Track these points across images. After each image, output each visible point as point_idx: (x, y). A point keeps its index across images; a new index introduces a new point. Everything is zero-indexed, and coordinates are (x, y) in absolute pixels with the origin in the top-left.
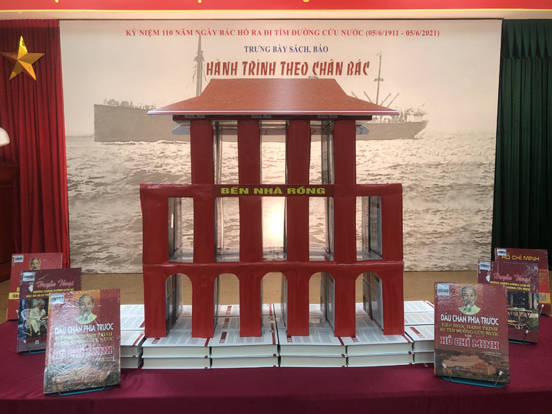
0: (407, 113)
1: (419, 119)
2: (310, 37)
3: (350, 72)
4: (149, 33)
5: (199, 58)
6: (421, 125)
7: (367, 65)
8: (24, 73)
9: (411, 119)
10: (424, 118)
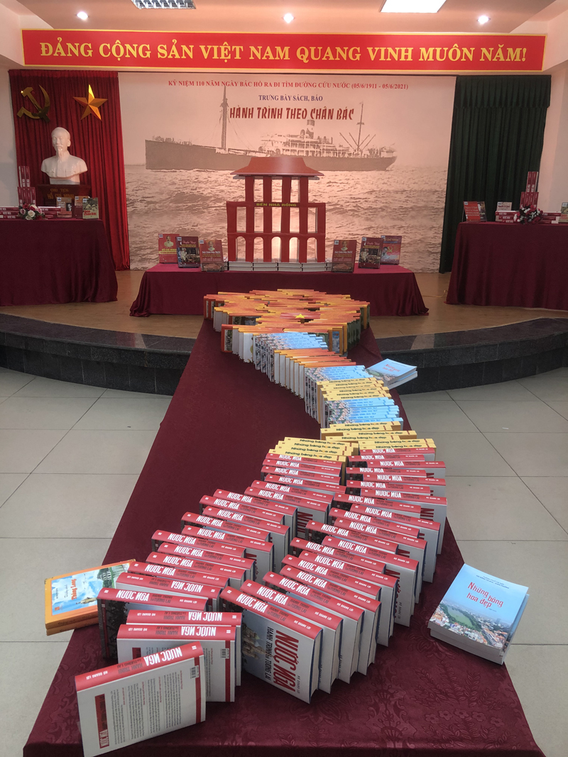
0: (381, 150)
1: (390, 156)
2: (309, 88)
3: (339, 117)
4: (185, 83)
5: (225, 104)
6: (391, 160)
7: (352, 111)
8: (92, 115)
9: (384, 155)
10: (394, 154)
